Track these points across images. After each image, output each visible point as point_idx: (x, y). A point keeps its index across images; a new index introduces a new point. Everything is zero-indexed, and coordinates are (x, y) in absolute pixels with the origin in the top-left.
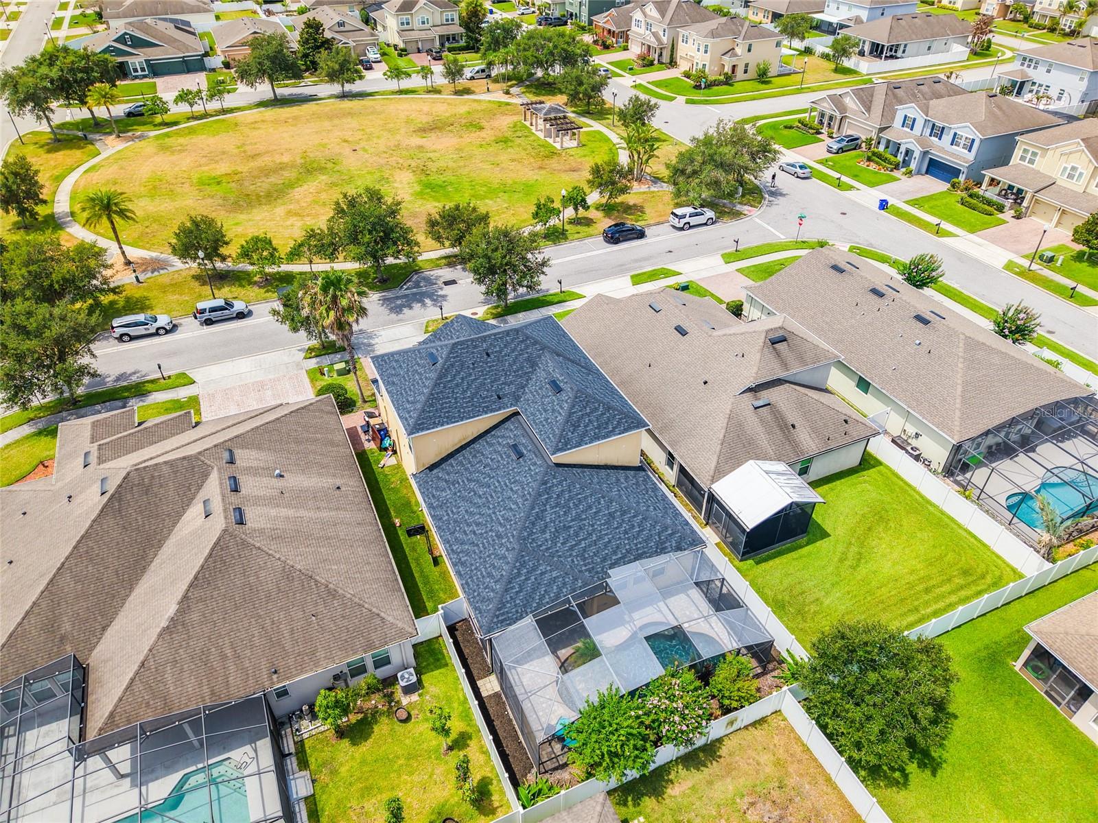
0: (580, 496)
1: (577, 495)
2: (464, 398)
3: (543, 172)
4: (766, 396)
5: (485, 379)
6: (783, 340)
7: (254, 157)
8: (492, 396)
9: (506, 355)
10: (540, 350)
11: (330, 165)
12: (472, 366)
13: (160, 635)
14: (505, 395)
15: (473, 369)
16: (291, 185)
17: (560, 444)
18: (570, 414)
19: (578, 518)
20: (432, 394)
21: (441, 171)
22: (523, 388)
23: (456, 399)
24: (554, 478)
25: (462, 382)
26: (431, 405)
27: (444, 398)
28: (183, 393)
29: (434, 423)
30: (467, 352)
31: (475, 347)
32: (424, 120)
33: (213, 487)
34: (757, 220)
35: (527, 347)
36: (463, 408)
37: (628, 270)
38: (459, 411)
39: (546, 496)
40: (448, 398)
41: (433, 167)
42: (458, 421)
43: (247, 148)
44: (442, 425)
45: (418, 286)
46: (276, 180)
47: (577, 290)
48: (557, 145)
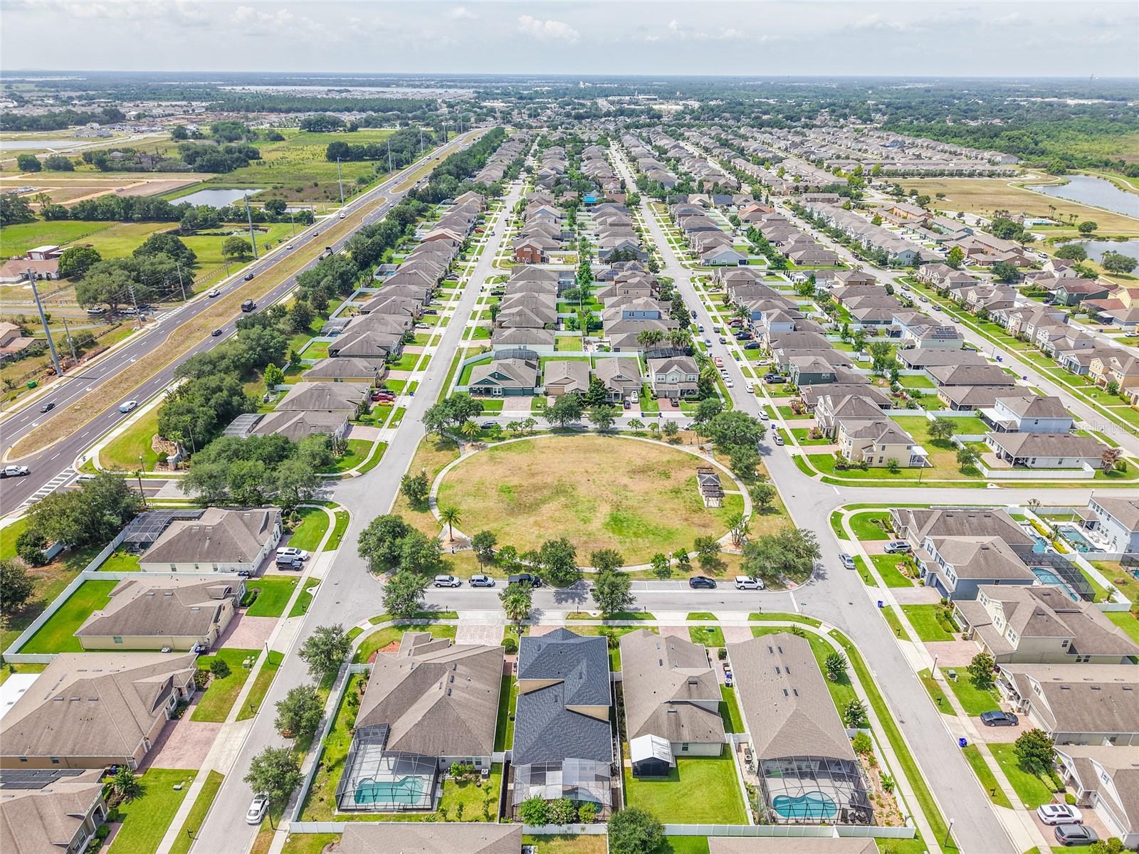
0: (570, 725)
2: (544, 669)
3: (685, 523)
4: (676, 707)
5: (556, 663)
6: (696, 683)
8: (556, 671)
9: (568, 654)
10: (583, 656)
13: (414, 726)
14: (561, 673)
15: (553, 657)
16: (544, 502)
17: (570, 701)
18: (580, 690)
20: (533, 664)
21: (627, 508)
22: (570, 671)
23: (541, 668)
24: (563, 715)
25: (546, 662)
26: (531, 668)
27: (537, 666)
28: (452, 623)
29: (529, 677)
30: (553, 649)
31: (556, 646)
32: (639, 462)
33: (445, 679)
34: (791, 594)
35: (579, 652)
36: (543, 673)
37: (690, 609)
38: (541, 674)
39: (558, 721)
41: (625, 503)
42: (538, 678)
43: (533, 467)
44: (532, 678)
45: (576, 588)
46: (538, 496)
47: (654, 614)
48: (705, 503)
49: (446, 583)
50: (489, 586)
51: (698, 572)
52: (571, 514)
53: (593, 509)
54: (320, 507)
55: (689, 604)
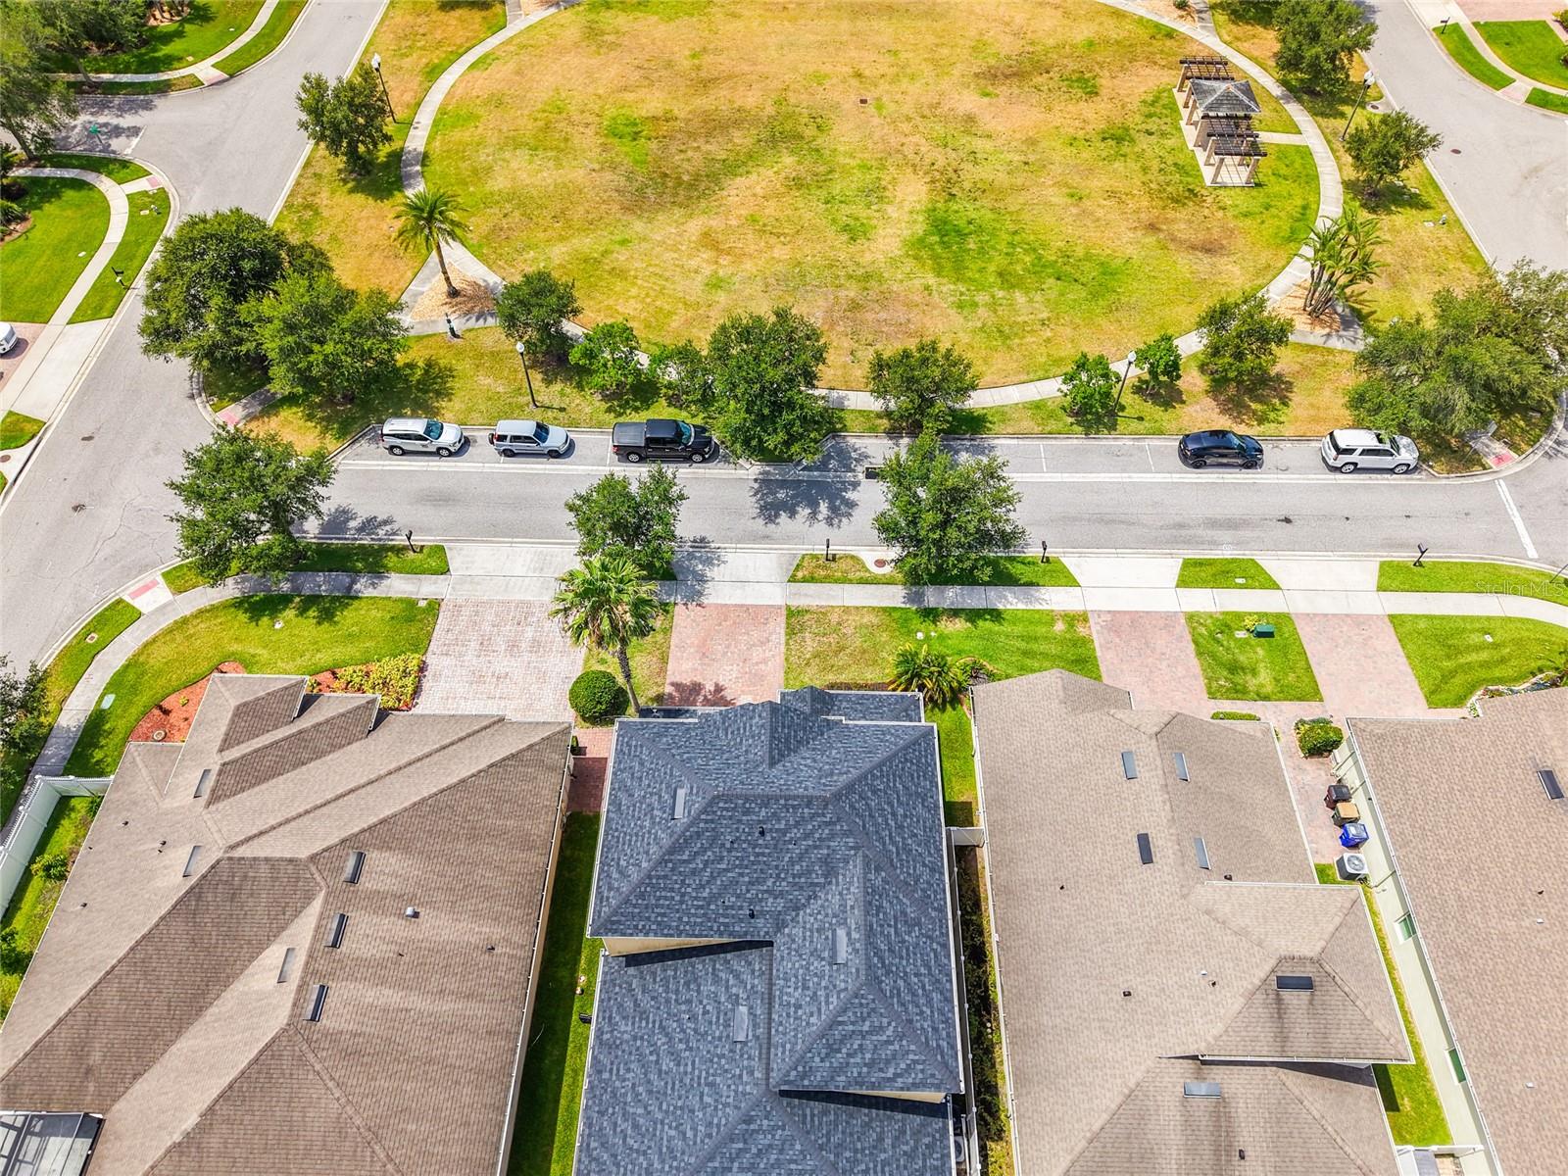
0: (793, 1166)
1: (791, 1161)
2: (696, 898)
3: (1151, 240)
5: (741, 875)
6: (1306, 984)
7: (706, 84)
8: (741, 908)
9: (790, 842)
10: (852, 848)
11: (810, 132)
12: (728, 845)
13: (169, 1151)
14: (762, 913)
15: (729, 851)
16: (732, 167)
17: (794, 1073)
18: (834, 1024)
20: (650, 877)
21: (980, 190)
22: (797, 909)
23: (683, 895)
24: (766, 1118)
25: (704, 869)
26: (642, 896)
27: (664, 889)
28: (424, 588)
29: (636, 927)
30: (731, 818)
31: (747, 812)
32: (1006, 46)
33: (304, 930)
34: (1503, 489)
35: (832, 836)
36: (689, 915)
37: (1188, 542)
38: (680, 919)
39: (741, 1145)
40: (672, 890)
41: (971, 174)
42: (672, 936)
43: (707, 59)
44: (647, 934)
45: (823, 466)
46: (716, 149)
47: (1070, 562)
48: (1208, 173)
49: (417, 445)
50: (554, 454)
51: (1202, 414)
52: (809, 209)
53: (875, 193)
54: (90, 177)
55: (1181, 526)
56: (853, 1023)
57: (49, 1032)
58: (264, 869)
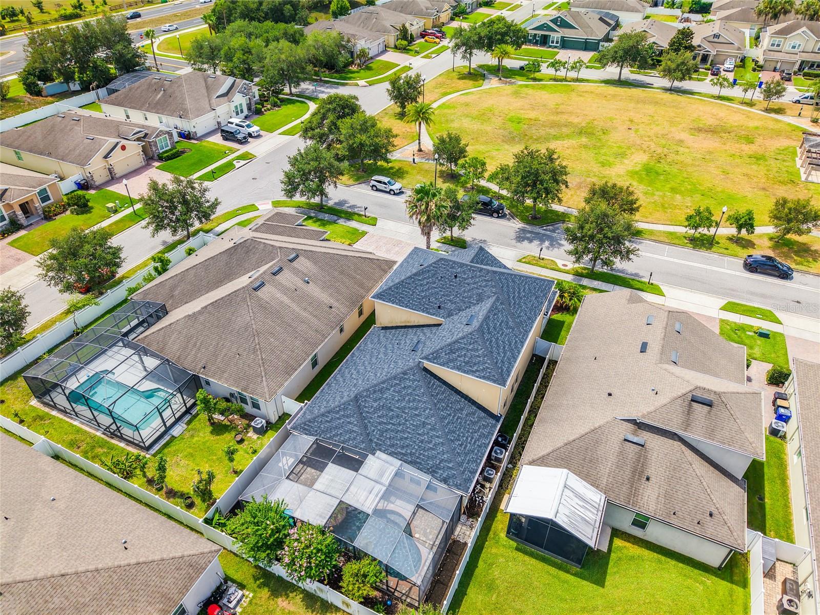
0: (417, 397)
1: (416, 395)
2: (418, 295)
3: (760, 192)
5: (441, 291)
6: (709, 404)
8: (436, 304)
9: (466, 284)
10: (493, 293)
12: (439, 278)
13: (185, 317)
14: (444, 308)
15: (439, 281)
16: (557, 138)
17: (432, 356)
18: (456, 341)
19: (403, 409)
20: (403, 282)
21: (674, 163)
22: (460, 310)
23: (414, 292)
24: (413, 375)
25: (426, 285)
26: (397, 288)
27: (407, 288)
28: (363, 228)
29: (390, 299)
30: (444, 268)
31: (453, 268)
32: (710, 122)
33: (266, 267)
35: (486, 286)
36: (413, 301)
38: (409, 301)
39: (398, 382)
40: (410, 289)
41: (672, 157)
42: (403, 306)
44: (393, 303)
45: (551, 230)
47: (664, 288)
48: (803, 176)
53: (621, 155)
54: (306, 101)
55: (733, 290)
56: (465, 344)
57: (166, 280)
58: (262, 245)
